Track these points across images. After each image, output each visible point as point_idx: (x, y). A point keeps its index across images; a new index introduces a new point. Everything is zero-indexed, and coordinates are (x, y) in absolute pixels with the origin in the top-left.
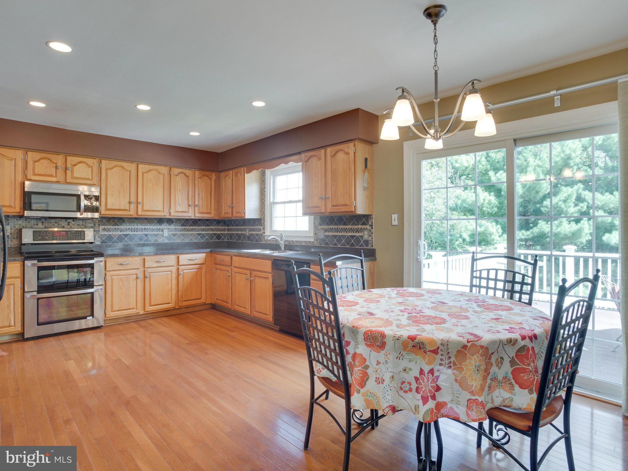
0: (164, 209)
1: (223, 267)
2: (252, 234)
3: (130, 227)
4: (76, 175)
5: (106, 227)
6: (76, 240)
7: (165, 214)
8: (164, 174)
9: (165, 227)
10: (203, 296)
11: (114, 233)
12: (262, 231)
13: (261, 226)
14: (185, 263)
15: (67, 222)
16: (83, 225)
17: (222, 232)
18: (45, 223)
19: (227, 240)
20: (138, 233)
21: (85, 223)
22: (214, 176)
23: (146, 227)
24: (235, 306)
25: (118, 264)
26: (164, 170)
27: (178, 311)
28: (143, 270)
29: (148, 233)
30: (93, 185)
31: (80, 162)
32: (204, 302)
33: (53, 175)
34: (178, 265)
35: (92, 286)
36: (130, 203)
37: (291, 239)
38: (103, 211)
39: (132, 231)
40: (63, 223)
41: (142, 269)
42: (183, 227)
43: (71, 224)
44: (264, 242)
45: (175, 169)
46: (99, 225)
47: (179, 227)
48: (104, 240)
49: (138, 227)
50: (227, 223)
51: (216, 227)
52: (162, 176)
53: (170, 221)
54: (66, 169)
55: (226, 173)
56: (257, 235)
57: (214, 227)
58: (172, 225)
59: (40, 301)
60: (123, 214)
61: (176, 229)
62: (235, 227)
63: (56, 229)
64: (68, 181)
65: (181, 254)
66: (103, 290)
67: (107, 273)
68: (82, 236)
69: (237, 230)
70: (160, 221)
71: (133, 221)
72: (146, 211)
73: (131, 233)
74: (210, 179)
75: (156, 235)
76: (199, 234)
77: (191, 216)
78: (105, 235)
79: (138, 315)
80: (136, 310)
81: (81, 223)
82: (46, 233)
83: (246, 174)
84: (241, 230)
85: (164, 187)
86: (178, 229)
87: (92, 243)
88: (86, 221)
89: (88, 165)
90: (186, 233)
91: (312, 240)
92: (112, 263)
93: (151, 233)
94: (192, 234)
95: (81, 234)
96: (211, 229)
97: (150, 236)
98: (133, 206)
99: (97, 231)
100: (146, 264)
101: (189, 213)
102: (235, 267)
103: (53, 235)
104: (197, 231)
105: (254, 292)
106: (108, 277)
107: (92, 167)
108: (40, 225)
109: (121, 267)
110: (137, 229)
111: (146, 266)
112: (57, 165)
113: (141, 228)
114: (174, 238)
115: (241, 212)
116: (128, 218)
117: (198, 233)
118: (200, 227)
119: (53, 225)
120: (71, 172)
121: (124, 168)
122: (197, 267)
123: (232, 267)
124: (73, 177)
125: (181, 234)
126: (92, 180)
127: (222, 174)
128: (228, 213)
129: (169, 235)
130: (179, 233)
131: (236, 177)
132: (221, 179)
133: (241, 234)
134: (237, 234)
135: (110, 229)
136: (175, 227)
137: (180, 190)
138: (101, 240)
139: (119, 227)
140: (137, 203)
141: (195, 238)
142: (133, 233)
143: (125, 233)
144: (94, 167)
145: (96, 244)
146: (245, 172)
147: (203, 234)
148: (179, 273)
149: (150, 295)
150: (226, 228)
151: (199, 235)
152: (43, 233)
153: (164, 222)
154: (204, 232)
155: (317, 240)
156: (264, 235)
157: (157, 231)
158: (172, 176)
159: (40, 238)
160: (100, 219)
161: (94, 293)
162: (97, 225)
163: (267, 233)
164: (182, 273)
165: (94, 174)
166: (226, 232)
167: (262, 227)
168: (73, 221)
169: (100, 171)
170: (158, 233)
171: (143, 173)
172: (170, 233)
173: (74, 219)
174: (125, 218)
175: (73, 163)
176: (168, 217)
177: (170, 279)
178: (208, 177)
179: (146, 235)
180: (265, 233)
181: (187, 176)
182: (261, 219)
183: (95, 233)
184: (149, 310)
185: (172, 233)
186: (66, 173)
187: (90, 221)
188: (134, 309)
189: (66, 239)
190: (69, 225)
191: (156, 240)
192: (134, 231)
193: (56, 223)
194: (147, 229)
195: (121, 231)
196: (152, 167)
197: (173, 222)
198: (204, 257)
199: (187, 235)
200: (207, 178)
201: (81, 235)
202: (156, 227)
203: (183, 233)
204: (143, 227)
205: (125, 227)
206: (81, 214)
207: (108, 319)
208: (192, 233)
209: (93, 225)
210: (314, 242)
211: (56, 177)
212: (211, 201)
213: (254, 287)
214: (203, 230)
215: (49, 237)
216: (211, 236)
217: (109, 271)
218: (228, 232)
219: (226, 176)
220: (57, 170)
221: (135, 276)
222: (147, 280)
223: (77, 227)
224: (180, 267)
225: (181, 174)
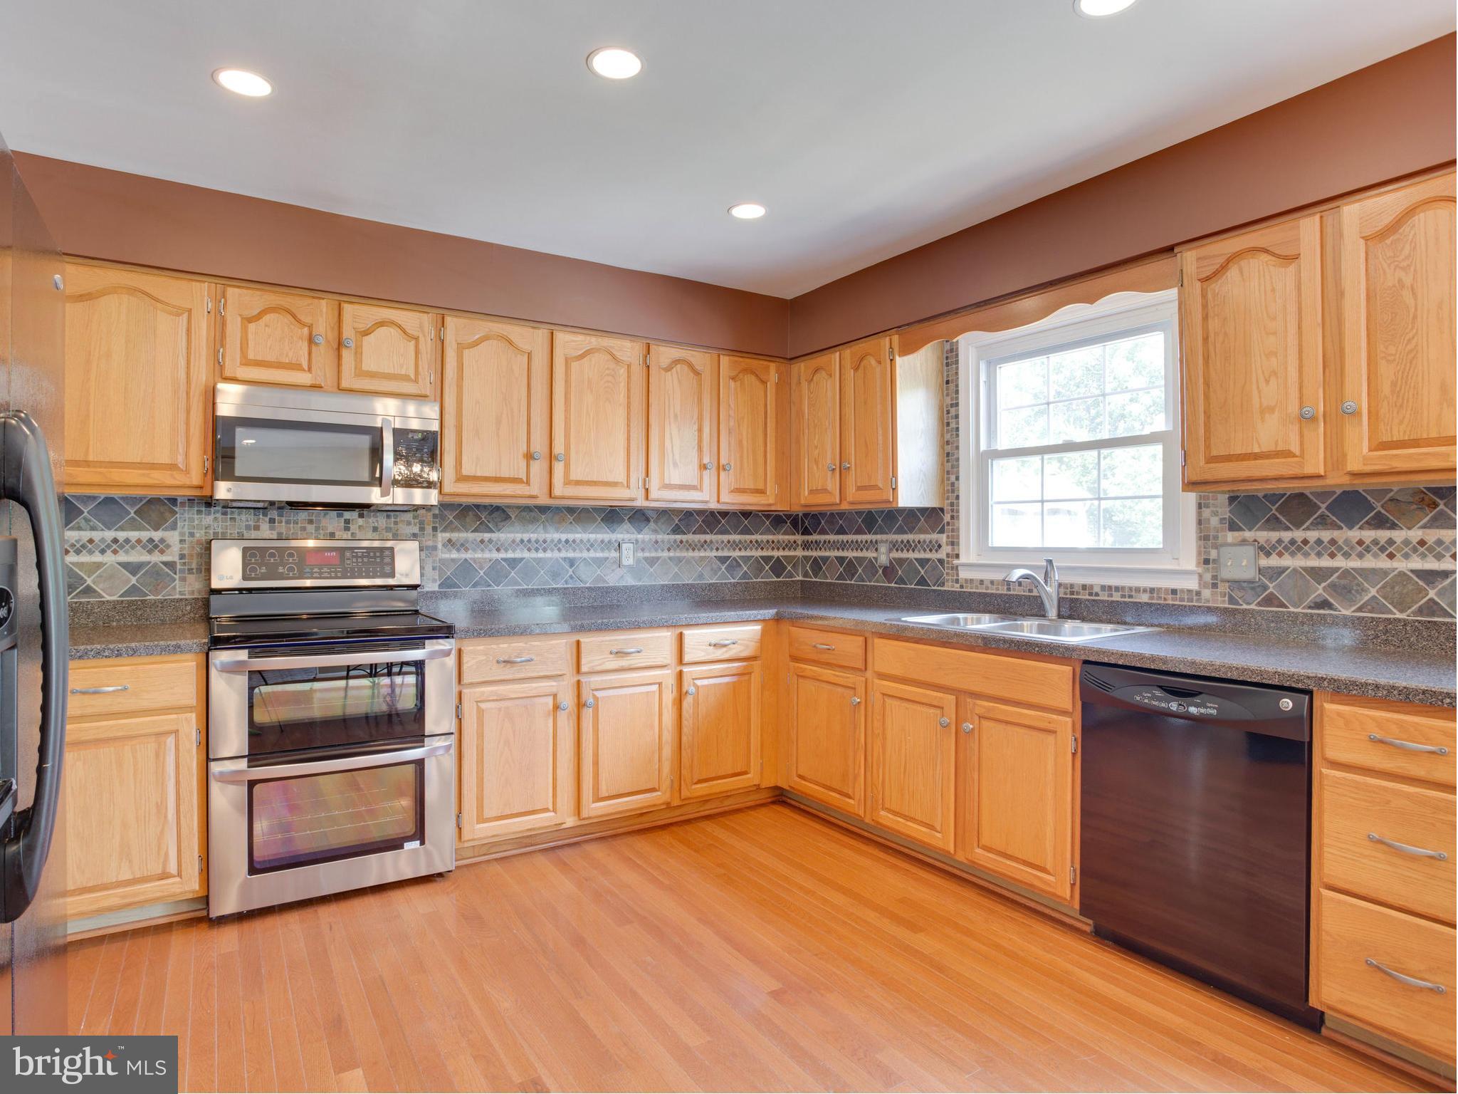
0: (628, 476)
1: (828, 674)
2: (901, 561)
3: (526, 537)
4: (369, 364)
5: (455, 536)
6: (368, 577)
7: (632, 496)
8: (629, 366)
9: (627, 536)
10: (752, 764)
11: (479, 555)
12: (946, 549)
13: (942, 531)
14: (701, 656)
15: (342, 520)
16: (388, 529)
17: (787, 553)
18: (280, 522)
19: (800, 578)
20: (549, 554)
21: (396, 523)
22: (773, 372)
23: (571, 537)
24: (883, 813)
25: (498, 662)
26: (629, 350)
27: (677, 812)
28: (576, 679)
29: (577, 555)
30: (420, 397)
31: (382, 324)
32: (756, 782)
33: (300, 365)
34: (680, 661)
35: (418, 737)
36: (529, 457)
37: (1079, 580)
38: (449, 487)
39: (529, 550)
40: (332, 521)
41: (570, 680)
42: (679, 537)
43: (353, 527)
44: (957, 588)
45: (662, 349)
46: (435, 529)
47: (666, 537)
48: (448, 578)
49: (549, 536)
50: (803, 522)
51: (770, 537)
52: (622, 371)
53: (639, 517)
54: (340, 345)
55: (821, 360)
56: (923, 562)
57: (765, 538)
58: (646, 530)
59: (257, 788)
60: (508, 492)
61: (657, 542)
62: (832, 537)
63: (311, 543)
64: (344, 384)
65: (689, 626)
66: (453, 751)
67: (466, 691)
68: (387, 564)
69: (843, 546)
70: (612, 515)
71: (534, 518)
72: (578, 483)
73: (526, 555)
74: (764, 382)
75: (600, 562)
76: (723, 560)
77: (706, 502)
78: (453, 560)
79: (558, 830)
80: (552, 814)
81: (381, 521)
82: (281, 557)
83: (897, 358)
84: (858, 546)
85: (629, 407)
86: (663, 541)
87: (415, 587)
88: (396, 517)
89: (405, 332)
90: (684, 554)
91: (1193, 584)
92: (479, 654)
93: (585, 554)
94: (702, 558)
95: (382, 557)
96: (757, 542)
97: (582, 568)
98: (538, 468)
99: (428, 548)
100: (583, 661)
101: (701, 490)
102: (882, 676)
103: (302, 561)
104: (717, 549)
105: (976, 777)
106: (468, 707)
107: (417, 339)
108: (265, 530)
109: (508, 673)
110: (545, 541)
111: (584, 668)
112: (314, 333)
113: (556, 540)
114: (652, 570)
115: (880, 485)
116: (518, 507)
117: (720, 554)
118: (725, 538)
119: (304, 529)
120: (356, 353)
121: (510, 343)
122: (738, 668)
123: (869, 674)
124: (360, 373)
125: (670, 558)
126: (416, 381)
127: (801, 368)
128: (825, 491)
129: (638, 561)
130: (666, 554)
131: (856, 369)
132: (794, 381)
133: (856, 558)
134: (841, 560)
135: (467, 541)
136: (653, 537)
137: (676, 416)
138: (440, 577)
139: (494, 536)
140: (551, 457)
141: (712, 569)
142: (534, 555)
143: (510, 555)
144: (422, 339)
145: (426, 589)
146: (896, 349)
147: (734, 559)
148: (684, 690)
149: (596, 763)
150: (799, 538)
151: (723, 563)
152: (272, 555)
153: (622, 521)
154: (736, 554)
155: (1215, 586)
156: (956, 562)
157: (602, 550)
158: (653, 371)
159: (264, 570)
160: (437, 512)
161: (426, 759)
162: (429, 529)
163: (969, 554)
164: (692, 689)
165: (424, 364)
166: (799, 553)
167: (943, 538)
168: (361, 516)
169: (440, 352)
170: (606, 554)
171: (567, 361)
172: (640, 554)
173: (363, 508)
174: (509, 507)
175: (362, 327)
176: (640, 503)
177: (657, 709)
178: (757, 376)
179: (572, 562)
180: (957, 556)
181: (697, 373)
182: (942, 510)
183: (423, 554)
184: (593, 814)
185: (647, 554)
186: (339, 357)
187: (409, 516)
188: (546, 810)
189: (339, 574)
190: (347, 529)
191: (599, 578)
192: (537, 549)
193: (311, 522)
194: (574, 541)
195: (498, 550)
196: (594, 341)
197: (648, 520)
198: (758, 636)
199: (688, 561)
200: (753, 378)
201: (382, 560)
202: (600, 536)
203: (678, 554)
204: (564, 537)
205: (509, 535)
206: (384, 494)
207: (466, 845)
208: (702, 554)
209: (416, 530)
210: (1198, 593)
211: (310, 370)
212: (765, 452)
213: (975, 758)
214: (734, 545)
215: (291, 569)
216: (758, 564)
217: (472, 685)
218: (806, 553)
219: (817, 371)
220: (314, 349)
221: (550, 700)
222: (587, 714)
223: (370, 535)
224: (686, 669)
225: (679, 366)
